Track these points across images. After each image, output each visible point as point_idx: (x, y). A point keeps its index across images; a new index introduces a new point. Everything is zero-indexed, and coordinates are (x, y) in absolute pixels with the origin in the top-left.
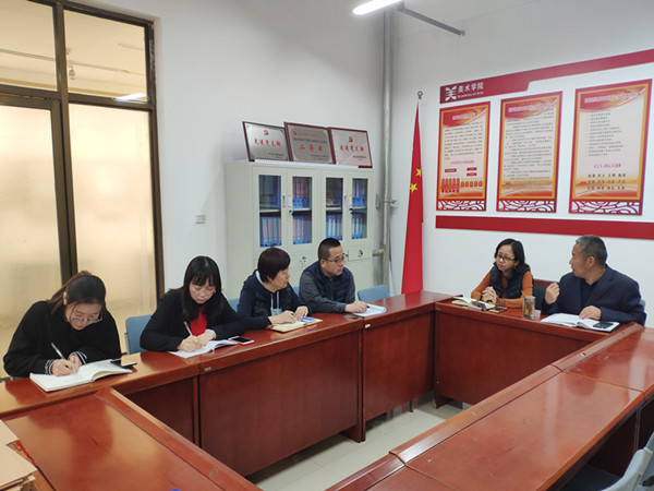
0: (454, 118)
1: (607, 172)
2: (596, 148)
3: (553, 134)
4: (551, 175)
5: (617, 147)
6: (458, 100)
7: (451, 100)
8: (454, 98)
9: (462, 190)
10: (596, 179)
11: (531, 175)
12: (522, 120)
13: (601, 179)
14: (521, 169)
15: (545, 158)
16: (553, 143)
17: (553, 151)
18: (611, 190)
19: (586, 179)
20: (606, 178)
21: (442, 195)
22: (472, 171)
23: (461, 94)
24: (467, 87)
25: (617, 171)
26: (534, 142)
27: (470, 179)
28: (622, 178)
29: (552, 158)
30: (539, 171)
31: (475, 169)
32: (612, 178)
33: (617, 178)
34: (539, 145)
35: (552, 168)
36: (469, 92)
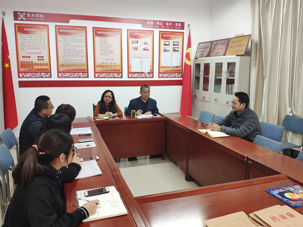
0: (25, 29)
1: (109, 62)
2: (103, 52)
3: (84, 44)
4: (85, 62)
5: (112, 52)
6: (27, 20)
7: (22, 20)
8: (25, 19)
9: (35, 67)
10: (104, 64)
11: (75, 61)
12: (68, 36)
13: (106, 64)
14: (69, 58)
15: (80, 54)
16: (84, 48)
17: (85, 51)
18: (110, 69)
19: (101, 64)
20: (109, 64)
21: (21, 70)
22: (41, 58)
23: (29, 17)
24: (33, 15)
25: (112, 62)
26: (75, 47)
27: (40, 62)
28: (114, 64)
29: (84, 54)
30: (79, 60)
31: (43, 57)
32: (111, 64)
33: (112, 64)
34: (77, 48)
35: (85, 59)
36: (34, 18)
